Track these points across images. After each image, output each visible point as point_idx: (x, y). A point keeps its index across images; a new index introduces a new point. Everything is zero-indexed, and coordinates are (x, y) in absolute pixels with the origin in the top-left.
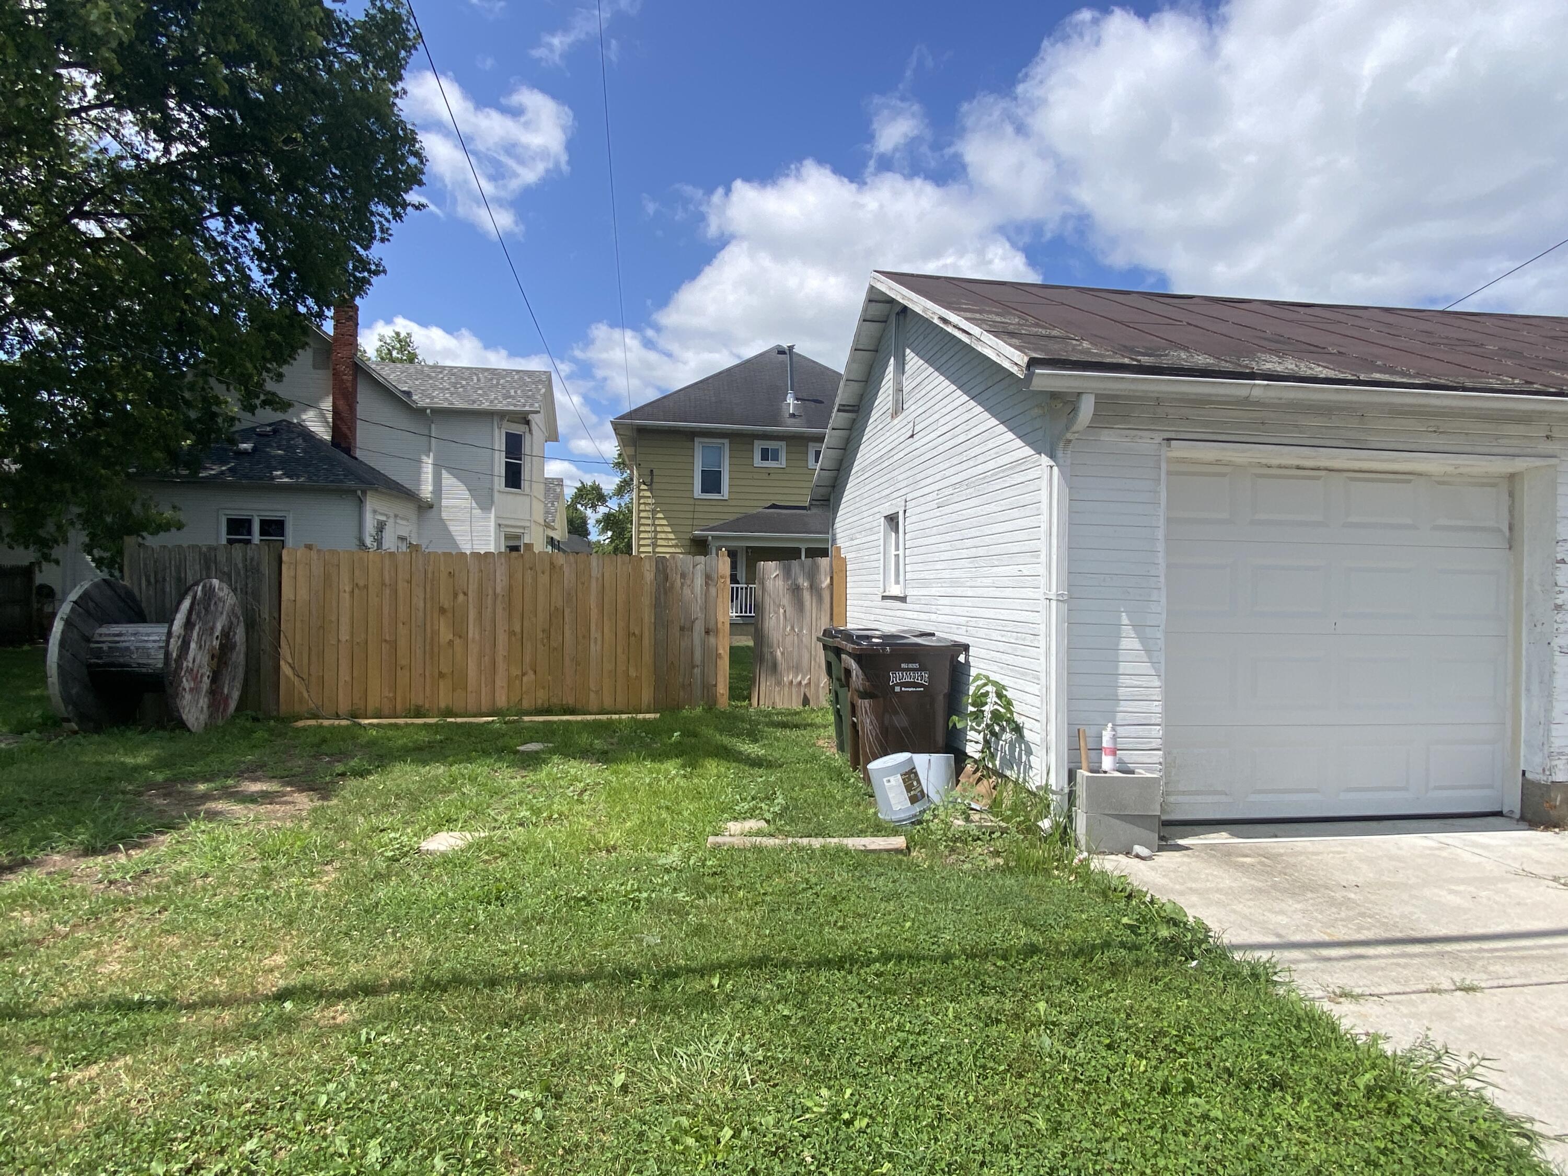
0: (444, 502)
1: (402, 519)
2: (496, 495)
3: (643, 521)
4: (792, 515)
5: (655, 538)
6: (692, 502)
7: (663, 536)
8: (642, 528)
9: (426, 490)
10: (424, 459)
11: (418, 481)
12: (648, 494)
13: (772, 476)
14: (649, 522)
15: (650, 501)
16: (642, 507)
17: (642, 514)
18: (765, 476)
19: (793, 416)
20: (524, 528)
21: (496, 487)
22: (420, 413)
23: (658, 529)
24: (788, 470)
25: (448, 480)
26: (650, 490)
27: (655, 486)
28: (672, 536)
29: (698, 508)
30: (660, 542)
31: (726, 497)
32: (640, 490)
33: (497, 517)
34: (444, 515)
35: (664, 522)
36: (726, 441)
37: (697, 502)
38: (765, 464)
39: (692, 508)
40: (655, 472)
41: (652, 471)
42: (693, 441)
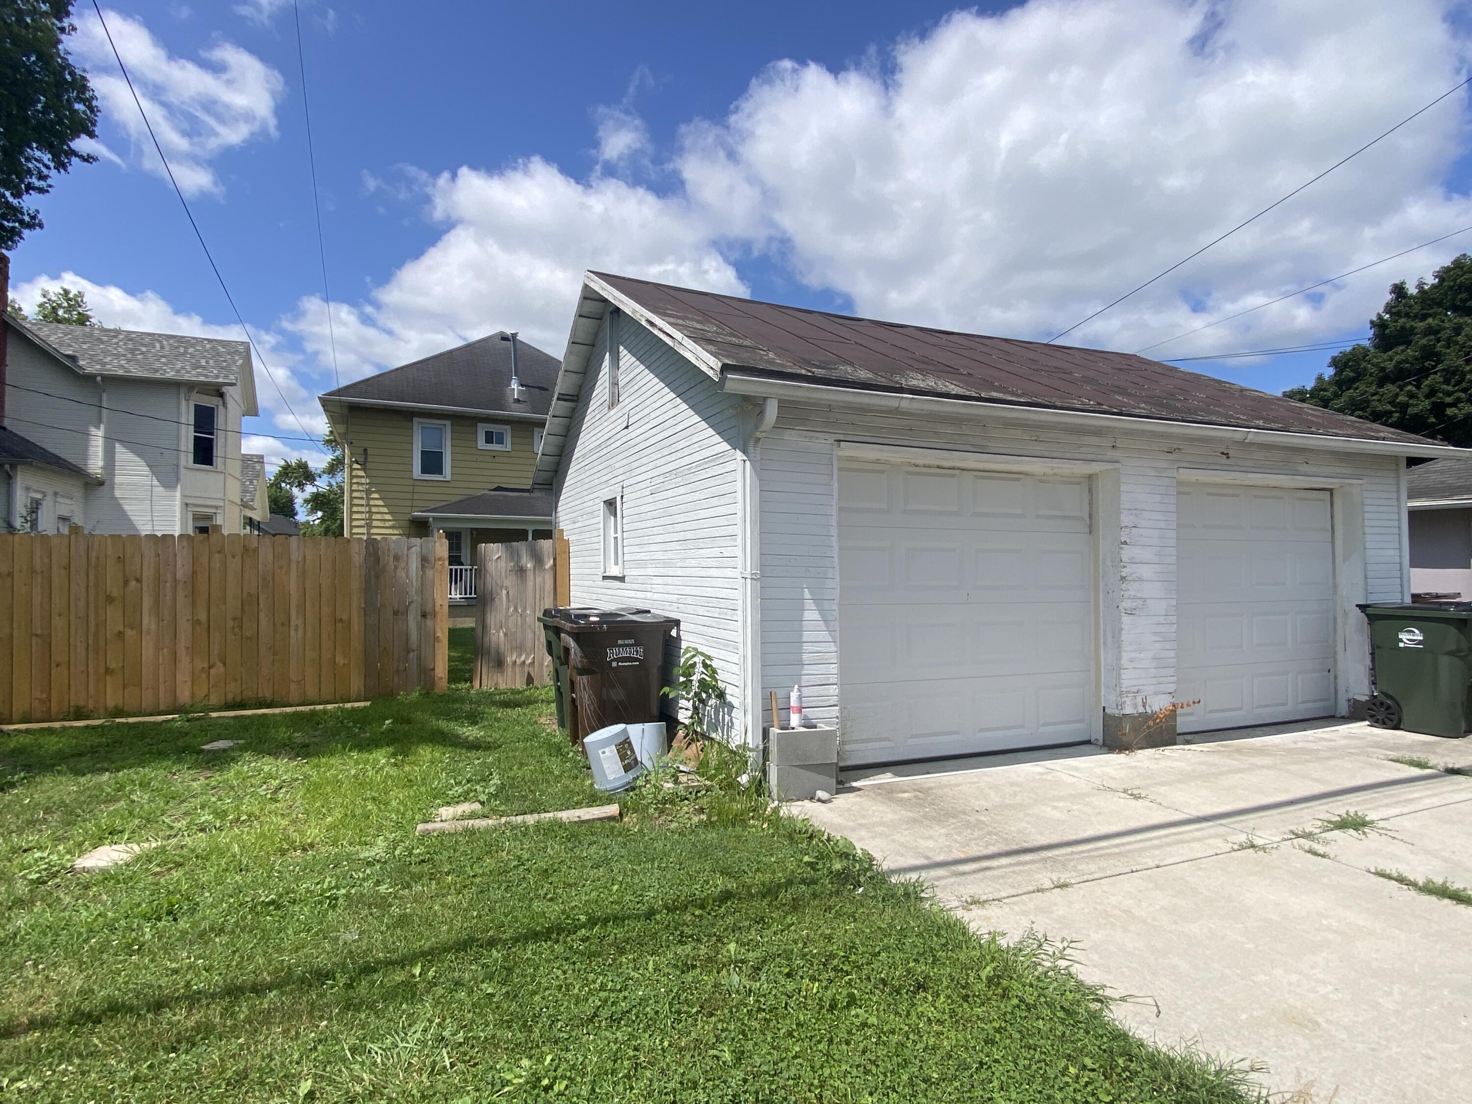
0: (118, 479)
1: (62, 496)
2: (183, 471)
3: (356, 501)
4: (518, 497)
5: (370, 519)
6: (412, 483)
7: (379, 517)
8: (355, 509)
9: (96, 464)
10: (93, 430)
11: (85, 456)
12: (362, 473)
13: (497, 459)
14: (363, 502)
15: (363, 481)
16: (355, 487)
17: (355, 494)
18: (490, 459)
19: (517, 401)
20: (216, 507)
21: (183, 463)
22: (89, 379)
23: (374, 509)
24: (513, 454)
25: (122, 453)
26: (364, 469)
27: (368, 466)
28: (388, 517)
29: (417, 489)
30: (375, 523)
31: (449, 478)
32: (352, 470)
33: (183, 496)
34: (118, 493)
35: (380, 503)
36: (448, 423)
37: (417, 483)
38: (490, 447)
39: (410, 489)
40: (369, 451)
41: (366, 450)
42: (412, 421)
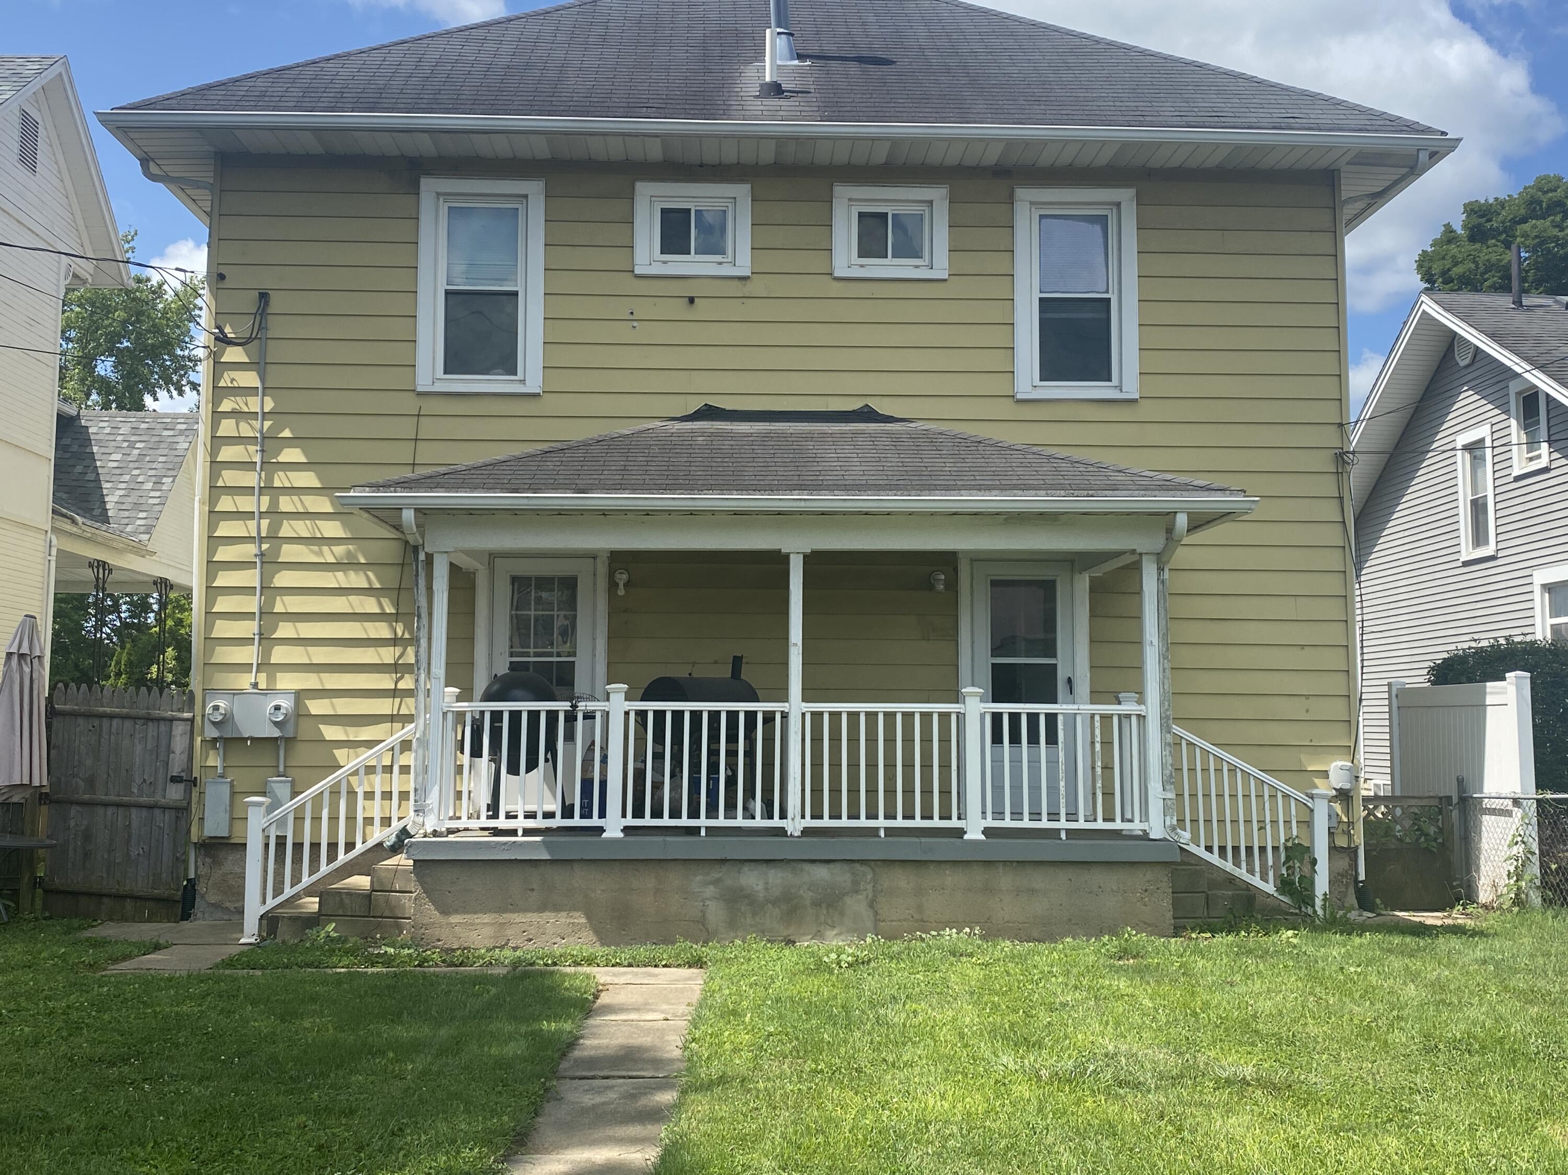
3: (229, 478)
4: (767, 436)
5: (274, 537)
6: (410, 404)
7: (302, 528)
8: (226, 504)
12: (250, 379)
13: (703, 309)
14: (250, 479)
15: (253, 404)
16: (227, 428)
17: (227, 453)
18: (678, 309)
19: (775, 90)
23: (286, 504)
24: (757, 287)
26: (259, 365)
27: (275, 352)
28: (332, 529)
29: (428, 428)
30: (289, 553)
31: (534, 384)
32: (219, 367)
35: (308, 479)
36: (534, 189)
37: (430, 406)
38: (678, 265)
39: (406, 428)
40: (277, 303)
41: (264, 297)
42: (414, 189)
